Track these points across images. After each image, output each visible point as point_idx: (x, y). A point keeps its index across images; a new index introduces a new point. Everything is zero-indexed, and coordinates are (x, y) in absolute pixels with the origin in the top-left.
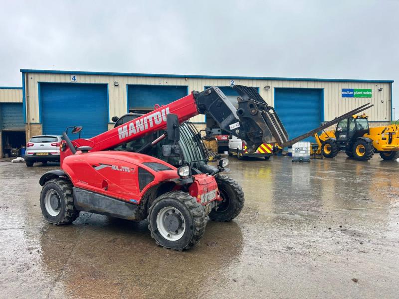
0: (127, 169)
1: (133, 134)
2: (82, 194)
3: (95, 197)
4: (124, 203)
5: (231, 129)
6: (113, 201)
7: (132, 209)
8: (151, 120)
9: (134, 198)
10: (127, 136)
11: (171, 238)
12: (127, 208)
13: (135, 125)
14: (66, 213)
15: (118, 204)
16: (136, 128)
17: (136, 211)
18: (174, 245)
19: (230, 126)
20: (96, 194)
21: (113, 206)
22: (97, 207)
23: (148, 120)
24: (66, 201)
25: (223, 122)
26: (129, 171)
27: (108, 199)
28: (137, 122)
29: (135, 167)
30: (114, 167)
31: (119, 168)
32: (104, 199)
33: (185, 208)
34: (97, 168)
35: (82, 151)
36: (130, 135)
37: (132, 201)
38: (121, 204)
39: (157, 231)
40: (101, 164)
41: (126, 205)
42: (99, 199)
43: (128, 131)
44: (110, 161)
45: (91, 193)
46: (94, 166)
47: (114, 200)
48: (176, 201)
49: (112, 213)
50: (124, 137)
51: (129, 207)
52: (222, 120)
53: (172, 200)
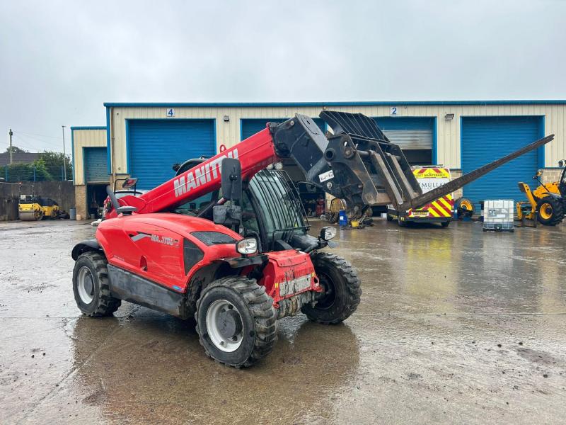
0: (168, 241)
1: (192, 188)
2: (117, 274)
3: (132, 280)
4: (167, 290)
5: (321, 181)
6: (154, 287)
7: (175, 299)
8: (214, 168)
9: (177, 285)
10: (185, 192)
11: (226, 347)
12: (170, 298)
13: (194, 175)
14: (100, 300)
15: (159, 292)
16: (195, 180)
17: (180, 303)
18: (228, 359)
19: (320, 176)
20: (134, 276)
21: (153, 294)
22: (134, 294)
23: (211, 168)
24: (100, 283)
25: (311, 170)
26: (172, 244)
27: (147, 284)
28: (197, 171)
29: (179, 238)
30: (154, 238)
31: (160, 239)
32: (143, 282)
33: (242, 303)
34: (135, 239)
35: (123, 213)
36: (189, 190)
37: (176, 288)
38: (162, 292)
39: (206, 336)
40: (139, 233)
41: (168, 293)
42: (137, 283)
43: (186, 185)
44: (152, 229)
45: (128, 273)
46: (131, 236)
47: (155, 285)
48: (230, 292)
49: (152, 304)
50: (181, 194)
51: (172, 297)
52: (311, 167)
53: (226, 290)
